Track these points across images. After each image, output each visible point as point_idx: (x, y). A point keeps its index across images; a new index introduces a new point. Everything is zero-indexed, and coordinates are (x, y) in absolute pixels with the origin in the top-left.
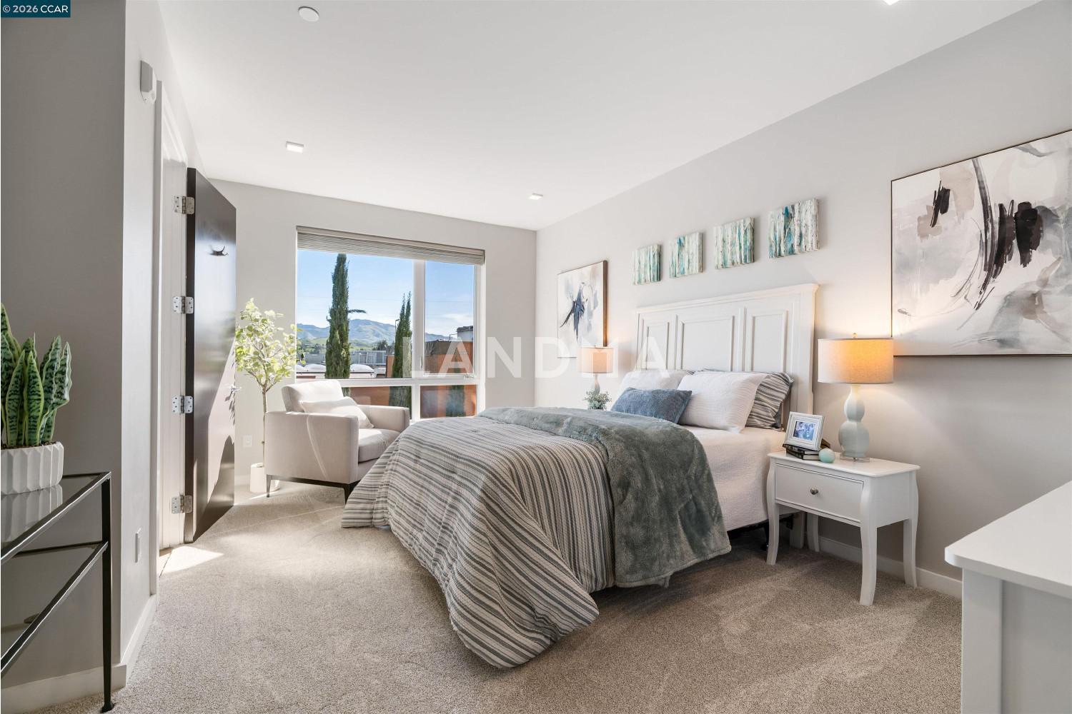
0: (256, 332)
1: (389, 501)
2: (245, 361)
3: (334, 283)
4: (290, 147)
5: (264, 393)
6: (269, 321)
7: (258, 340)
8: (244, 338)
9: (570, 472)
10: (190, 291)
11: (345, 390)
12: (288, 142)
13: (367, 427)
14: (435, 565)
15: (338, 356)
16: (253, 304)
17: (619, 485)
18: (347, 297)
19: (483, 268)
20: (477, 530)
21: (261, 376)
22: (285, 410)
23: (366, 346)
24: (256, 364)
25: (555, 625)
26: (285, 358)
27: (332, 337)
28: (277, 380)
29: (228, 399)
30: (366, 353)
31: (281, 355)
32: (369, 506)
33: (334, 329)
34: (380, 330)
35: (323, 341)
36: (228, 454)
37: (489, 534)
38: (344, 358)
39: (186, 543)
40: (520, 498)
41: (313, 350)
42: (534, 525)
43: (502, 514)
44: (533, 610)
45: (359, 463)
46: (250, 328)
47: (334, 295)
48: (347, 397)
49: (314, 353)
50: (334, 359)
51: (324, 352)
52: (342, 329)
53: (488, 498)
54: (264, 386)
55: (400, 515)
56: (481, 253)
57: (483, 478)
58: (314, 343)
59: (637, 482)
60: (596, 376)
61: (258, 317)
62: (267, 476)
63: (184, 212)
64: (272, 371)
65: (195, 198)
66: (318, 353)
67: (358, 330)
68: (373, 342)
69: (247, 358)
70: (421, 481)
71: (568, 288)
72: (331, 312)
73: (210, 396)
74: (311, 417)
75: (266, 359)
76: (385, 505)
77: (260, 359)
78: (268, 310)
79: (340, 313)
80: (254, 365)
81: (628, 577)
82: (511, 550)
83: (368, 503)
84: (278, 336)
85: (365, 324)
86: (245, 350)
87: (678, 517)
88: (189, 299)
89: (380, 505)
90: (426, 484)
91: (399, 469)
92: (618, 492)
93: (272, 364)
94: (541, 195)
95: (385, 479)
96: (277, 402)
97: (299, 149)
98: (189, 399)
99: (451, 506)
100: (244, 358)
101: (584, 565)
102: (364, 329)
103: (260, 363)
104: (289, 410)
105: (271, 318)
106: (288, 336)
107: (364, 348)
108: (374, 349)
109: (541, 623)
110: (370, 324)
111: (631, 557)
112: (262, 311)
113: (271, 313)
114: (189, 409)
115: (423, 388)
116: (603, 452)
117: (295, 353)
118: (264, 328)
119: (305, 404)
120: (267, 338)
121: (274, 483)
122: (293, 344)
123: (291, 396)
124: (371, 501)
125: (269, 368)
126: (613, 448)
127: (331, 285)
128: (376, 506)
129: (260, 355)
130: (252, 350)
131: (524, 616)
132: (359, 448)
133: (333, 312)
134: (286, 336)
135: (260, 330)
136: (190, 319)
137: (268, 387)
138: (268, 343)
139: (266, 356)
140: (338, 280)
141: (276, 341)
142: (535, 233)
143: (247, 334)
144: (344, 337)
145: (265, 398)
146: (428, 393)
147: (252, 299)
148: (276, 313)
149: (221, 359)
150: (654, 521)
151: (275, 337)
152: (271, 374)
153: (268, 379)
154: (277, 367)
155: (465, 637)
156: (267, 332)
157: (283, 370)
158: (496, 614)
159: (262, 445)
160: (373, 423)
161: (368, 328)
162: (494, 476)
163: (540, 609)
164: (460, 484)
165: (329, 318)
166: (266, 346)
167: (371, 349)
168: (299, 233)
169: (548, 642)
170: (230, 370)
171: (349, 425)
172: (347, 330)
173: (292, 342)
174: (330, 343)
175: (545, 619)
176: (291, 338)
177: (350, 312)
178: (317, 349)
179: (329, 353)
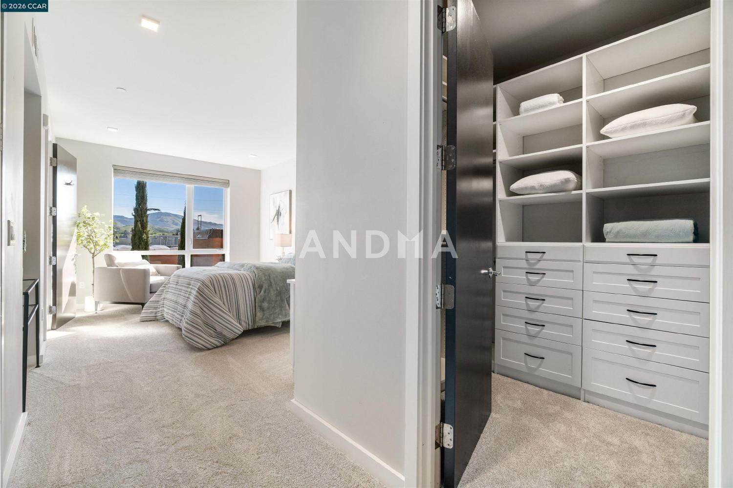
0: (89, 224)
1: (164, 306)
2: (81, 240)
3: (136, 191)
4: (109, 129)
5: (93, 258)
6: (96, 218)
7: (89, 228)
8: (81, 228)
9: (237, 283)
10: (55, 204)
11: (144, 257)
12: (108, 127)
13: (156, 275)
14: (180, 322)
15: (140, 238)
16: (86, 209)
17: (259, 287)
18: (146, 201)
19: (229, 190)
20: (195, 303)
21: (92, 248)
22: (106, 266)
23: (167, 232)
24: (89, 242)
25: (225, 336)
26: (106, 238)
27: (136, 226)
28: (101, 250)
29: (73, 259)
30: (166, 237)
31: (104, 237)
32: (154, 311)
33: (137, 221)
34: (178, 220)
35: (130, 228)
36: (73, 292)
37: (199, 303)
38: (145, 240)
39: (52, 329)
40: (214, 291)
41: (122, 235)
42: (217, 300)
43: (205, 296)
44: (216, 330)
45: (151, 293)
46: (84, 222)
47: (137, 199)
48: (144, 260)
49: (124, 237)
50: (137, 241)
51: (130, 236)
52: (143, 221)
53: (200, 291)
54: (93, 254)
55: (169, 309)
56: (227, 182)
57: (199, 284)
58: (124, 229)
59: (266, 286)
60: (283, 249)
61: (89, 216)
62: (95, 302)
63: (51, 165)
64: (99, 245)
65: (57, 158)
66: (127, 237)
67: (160, 221)
68: (173, 229)
69: (83, 239)
70: (178, 292)
71: (274, 203)
72: (134, 210)
73: (64, 258)
74: (123, 269)
75: (94, 239)
76: (162, 309)
77: (90, 239)
78: (96, 212)
79: (141, 210)
80: (87, 242)
81: (260, 321)
82: (207, 308)
83: (154, 309)
84: (102, 226)
85: (166, 216)
86: (81, 234)
87: (285, 300)
88: (53, 208)
89: (160, 309)
90: (180, 293)
91: (170, 290)
92: (258, 290)
93: (98, 242)
94: (256, 155)
95: (163, 296)
96: (101, 262)
97: (115, 130)
98: (54, 258)
99: (188, 298)
100: (81, 238)
101: (242, 318)
102: (166, 220)
103: (91, 241)
104: (108, 266)
105: (98, 217)
106: (108, 226)
107: (166, 234)
108: (174, 235)
109: (219, 335)
110: (170, 216)
111: (262, 314)
112: (91, 212)
113: (97, 214)
114: (54, 263)
115: (192, 256)
116: (254, 275)
117: (112, 236)
118: (93, 222)
119: (119, 264)
120: (95, 227)
121: (100, 306)
122: (111, 231)
123: (110, 259)
124: (156, 308)
125: (96, 244)
126: (258, 273)
127: (135, 193)
128: (158, 310)
129: (91, 237)
130: (86, 234)
131: (212, 332)
132: (151, 285)
133: (136, 210)
134: (107, 226)
135: (91, 223)
136: (54, 219)
137: (95, 254)
138: (95, 230)
139: (94, 238)
140: (140, 190)
141: (101, 229)
142: (260, 171)
143: (83, 226)
144: (144, 226)
145: (93, 260)
146: (195, 258)
147: (86, 206)
148: (100, 214)
149: (68, 239)
150: (272, 301)
151: (100, 228)
152: (97, 247)
153: (96, 250)
154: (101, 243)
155: (187, 338)
156: (95, 224)
157: (105, 245)
158: (200, 330)
159: (92, 286)
160: (159, 273)
161: (169, 219)
162: (203, 283)
163: (218, 329)
164: (192, 288)
165: (134, 214)
166: (94, 232)
167: (171, 234)
168: (114, 169)
169: (223, 343)
170: (73, 244)
171: (145, 273)
172: (147, 222)
173: (110, 230)
174: (134, 231)
175: (220, 334)
176: (109, 227)
177: (149, 210)
178: (125, 234)
179: (134, 236)
